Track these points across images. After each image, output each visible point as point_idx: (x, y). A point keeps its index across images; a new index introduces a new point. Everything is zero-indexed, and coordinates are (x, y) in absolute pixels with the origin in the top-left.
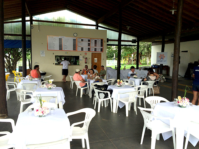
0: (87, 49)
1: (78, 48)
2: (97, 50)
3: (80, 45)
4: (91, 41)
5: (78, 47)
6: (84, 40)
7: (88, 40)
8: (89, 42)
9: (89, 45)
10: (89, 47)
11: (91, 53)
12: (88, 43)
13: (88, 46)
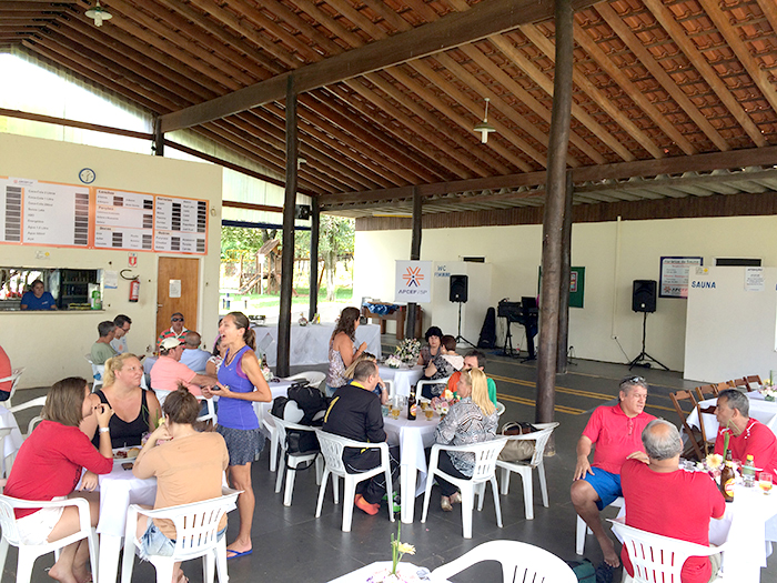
0: (141, 238)
1: (96, 236)
2: (181, 246)
3: (108, 223)
4: (157, 206)
5: (97, 230)
6: (124, 202)
7: (145, 202)
8: (149, 212)
9: (148, 221)
10: (148, 232)
11: (156, 257)
12: (145, 216)
13: (144, 226)
